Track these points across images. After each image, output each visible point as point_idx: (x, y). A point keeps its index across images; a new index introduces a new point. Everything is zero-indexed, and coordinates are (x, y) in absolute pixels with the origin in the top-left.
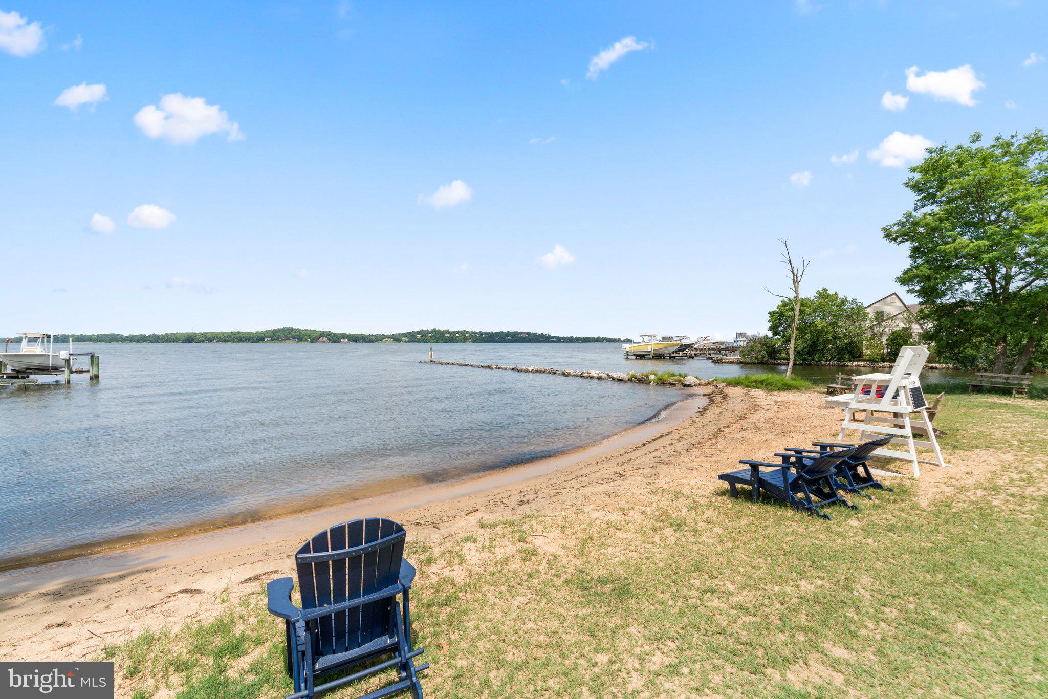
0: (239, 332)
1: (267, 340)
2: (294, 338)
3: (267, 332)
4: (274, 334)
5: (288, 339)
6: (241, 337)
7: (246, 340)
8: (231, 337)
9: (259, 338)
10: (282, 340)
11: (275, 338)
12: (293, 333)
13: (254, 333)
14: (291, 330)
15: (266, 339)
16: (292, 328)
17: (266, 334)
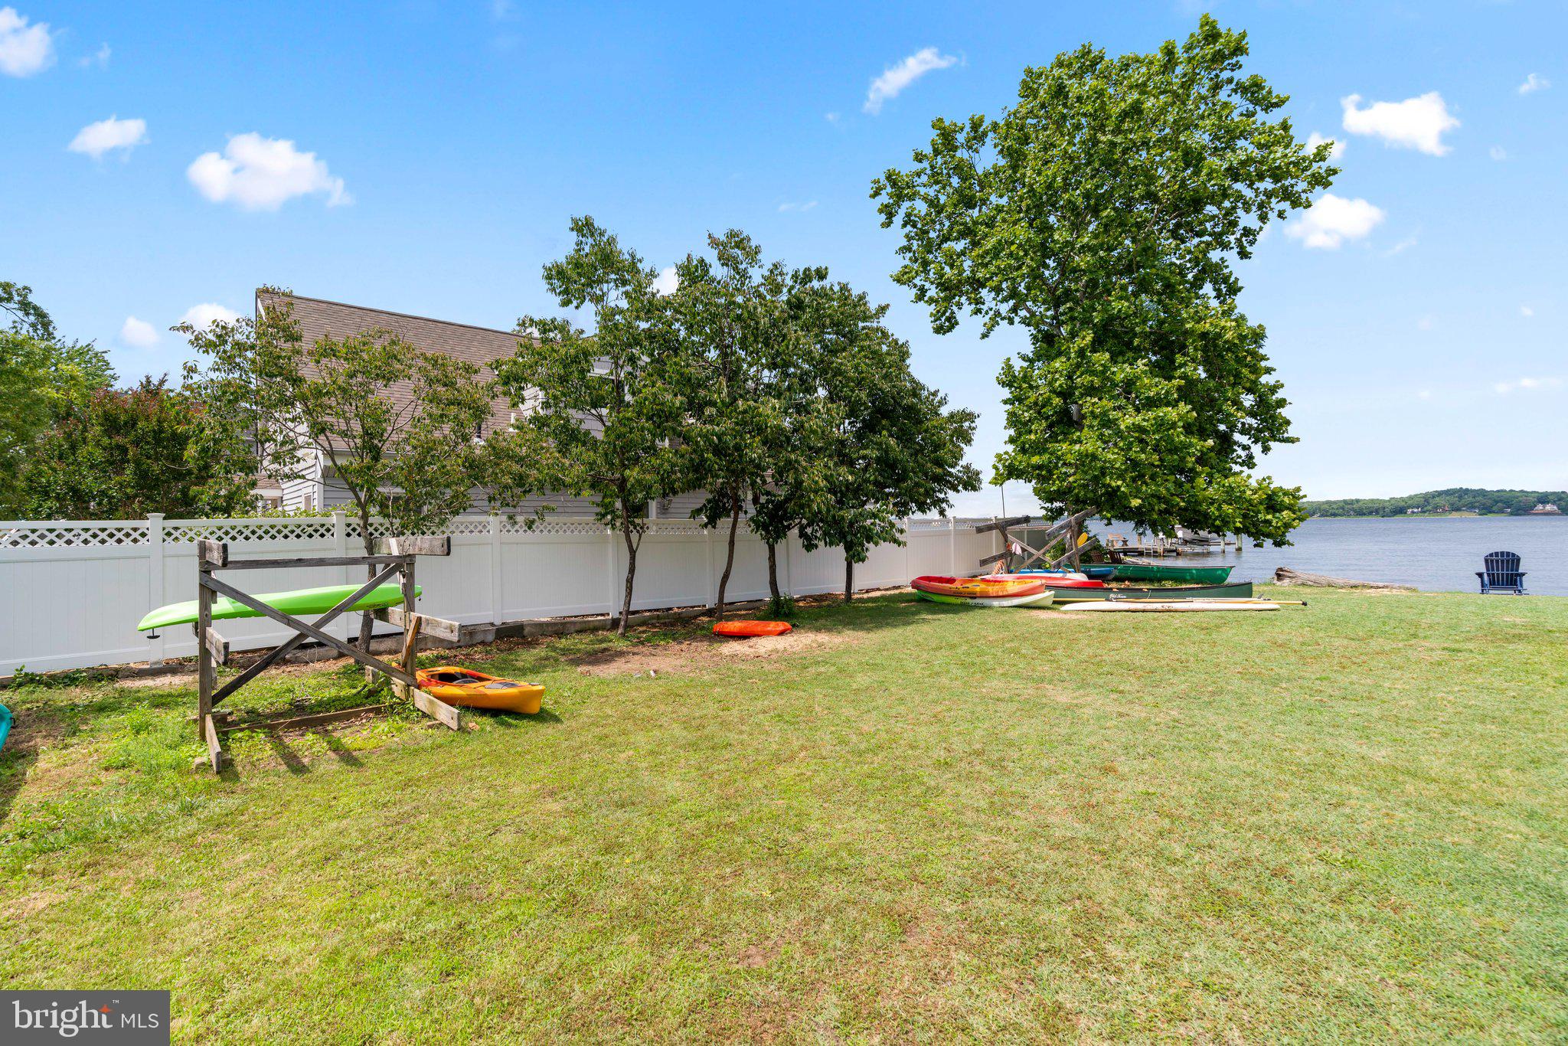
0: (1358, 501)
1: (1413, 512)
2: (1471, 507)
3: (1411, 498)
4: (1426, 500)
5: (1458, 510)
6: (1361, 509)
7: (1370, 513)
8: (1343, 508)
9: (1397, 509)
10: (1444, 511)
11: (1429, 508)
12: (1468, 499)
13: (1385, 501)
14: (1465, 492)
15: (1410, 511)
16: (1467, 490)
17: (1410, 502)
